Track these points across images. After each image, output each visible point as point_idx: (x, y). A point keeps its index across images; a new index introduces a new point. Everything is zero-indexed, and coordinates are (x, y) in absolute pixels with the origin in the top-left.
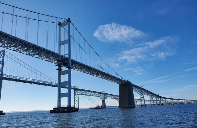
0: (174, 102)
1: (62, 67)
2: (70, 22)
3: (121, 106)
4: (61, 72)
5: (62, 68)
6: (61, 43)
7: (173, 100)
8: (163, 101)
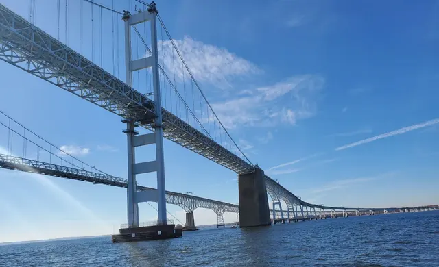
0: (326, 213)
1: (136, 126)
2: (157, 13)
3: (244, 223)
4: (134, 140)
5: (136, 129)
6: (131, 66)
7: (325, 210)
8: (307, 211)
